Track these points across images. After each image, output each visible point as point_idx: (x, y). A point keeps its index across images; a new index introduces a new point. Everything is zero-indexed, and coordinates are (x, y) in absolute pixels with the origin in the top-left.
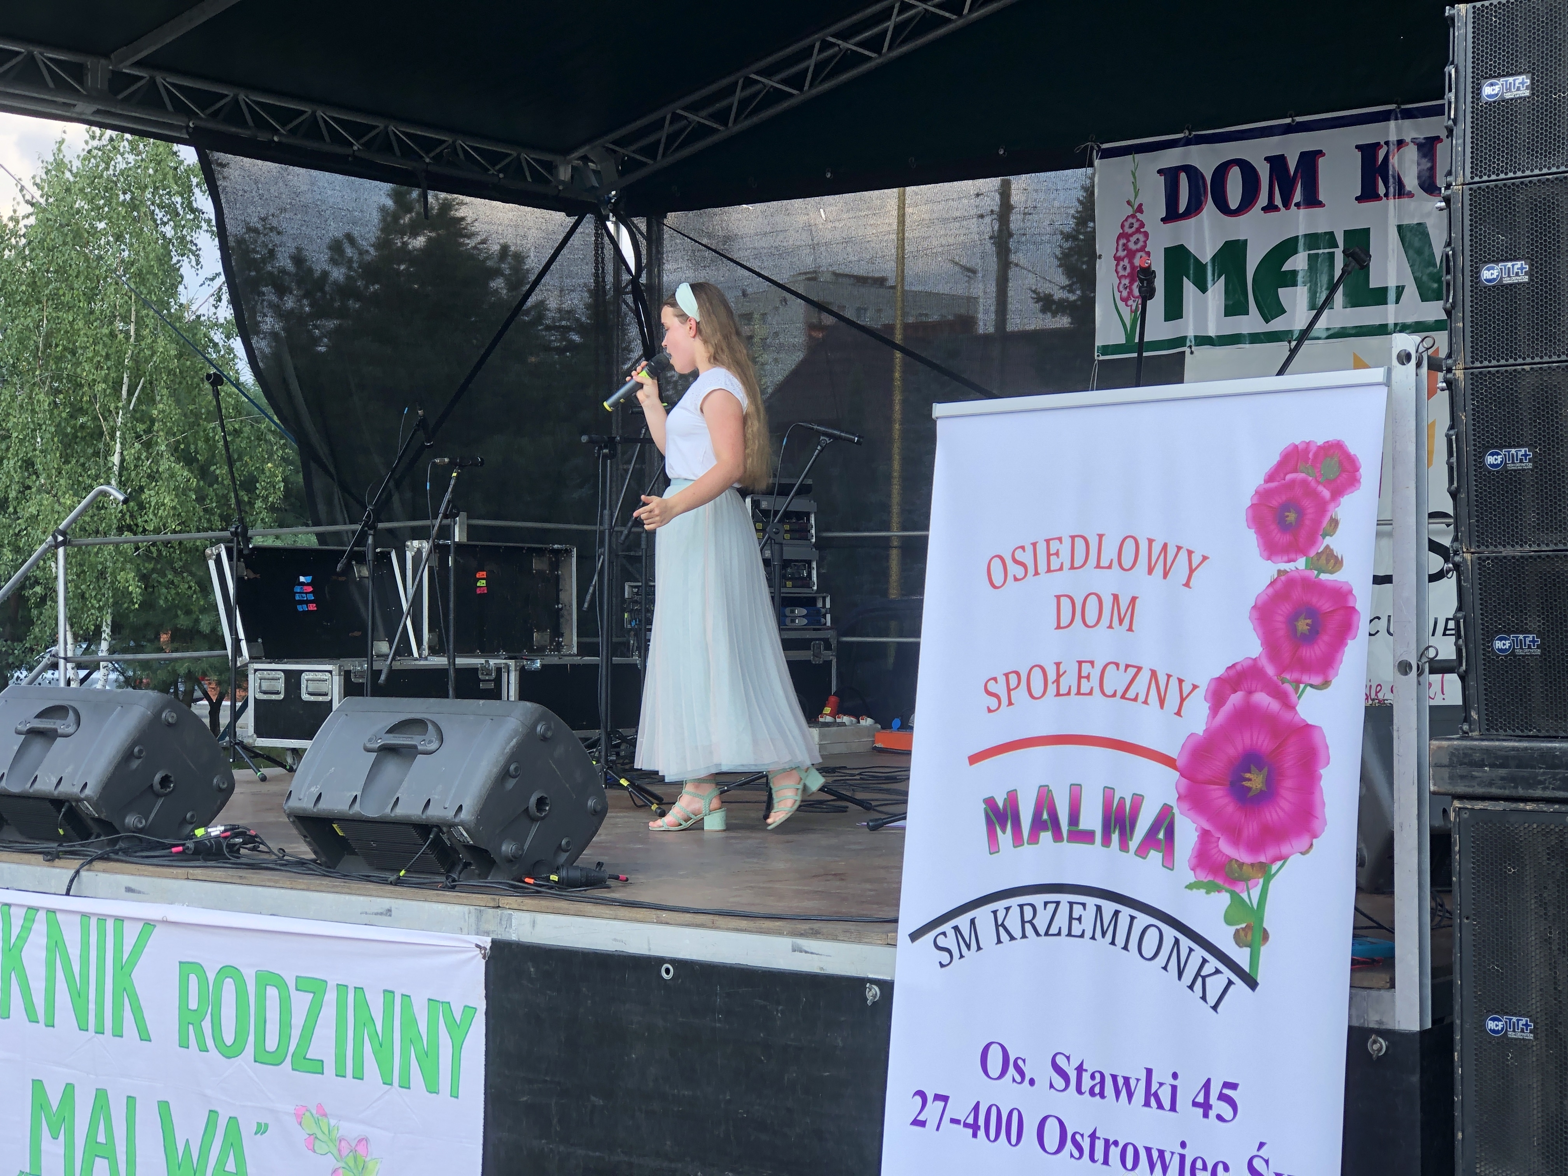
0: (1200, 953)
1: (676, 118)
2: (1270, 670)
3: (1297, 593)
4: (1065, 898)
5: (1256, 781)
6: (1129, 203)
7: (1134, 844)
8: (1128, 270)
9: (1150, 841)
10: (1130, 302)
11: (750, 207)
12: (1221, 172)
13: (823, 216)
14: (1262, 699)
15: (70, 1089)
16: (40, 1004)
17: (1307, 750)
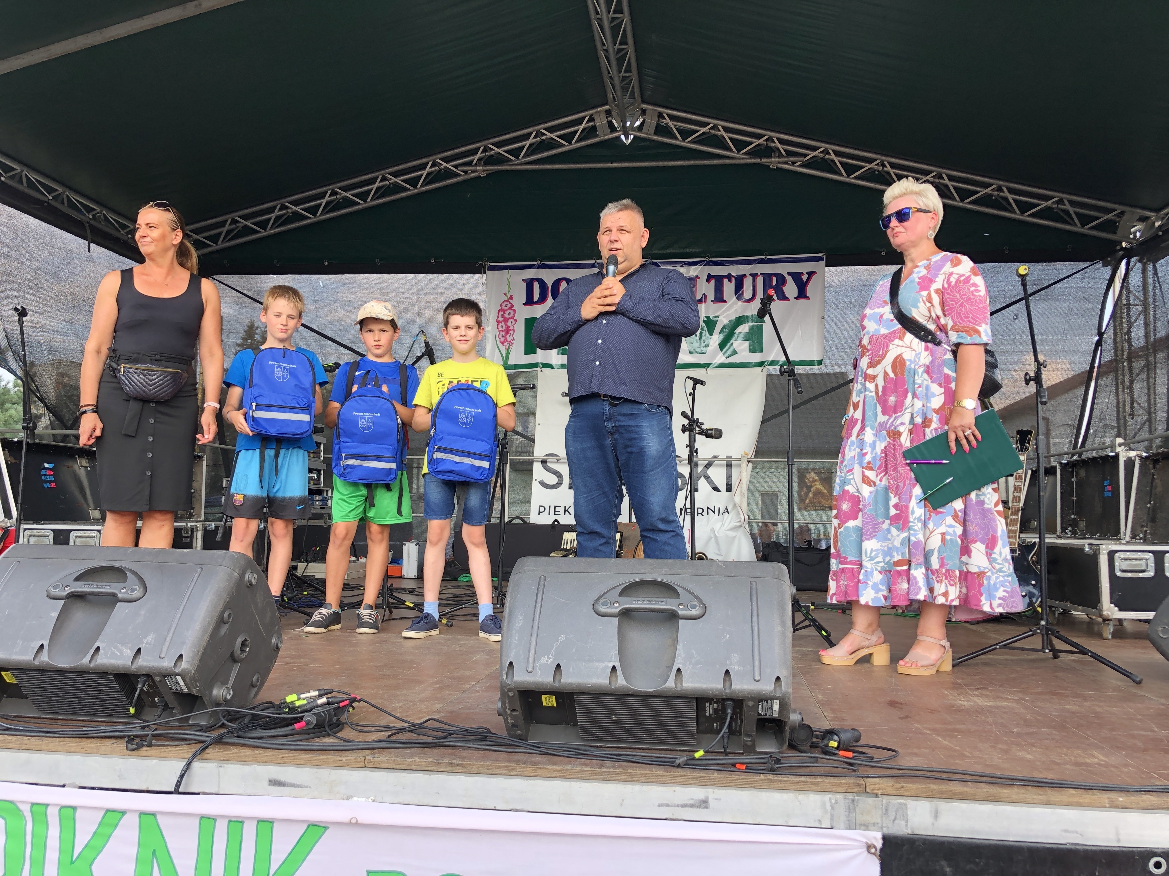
1: (234, 222)
6: (505, 294)
8: (504, 328)
10: (505, 344)
11: (275, 276)
12: (557, 283)
13: (322, 285)
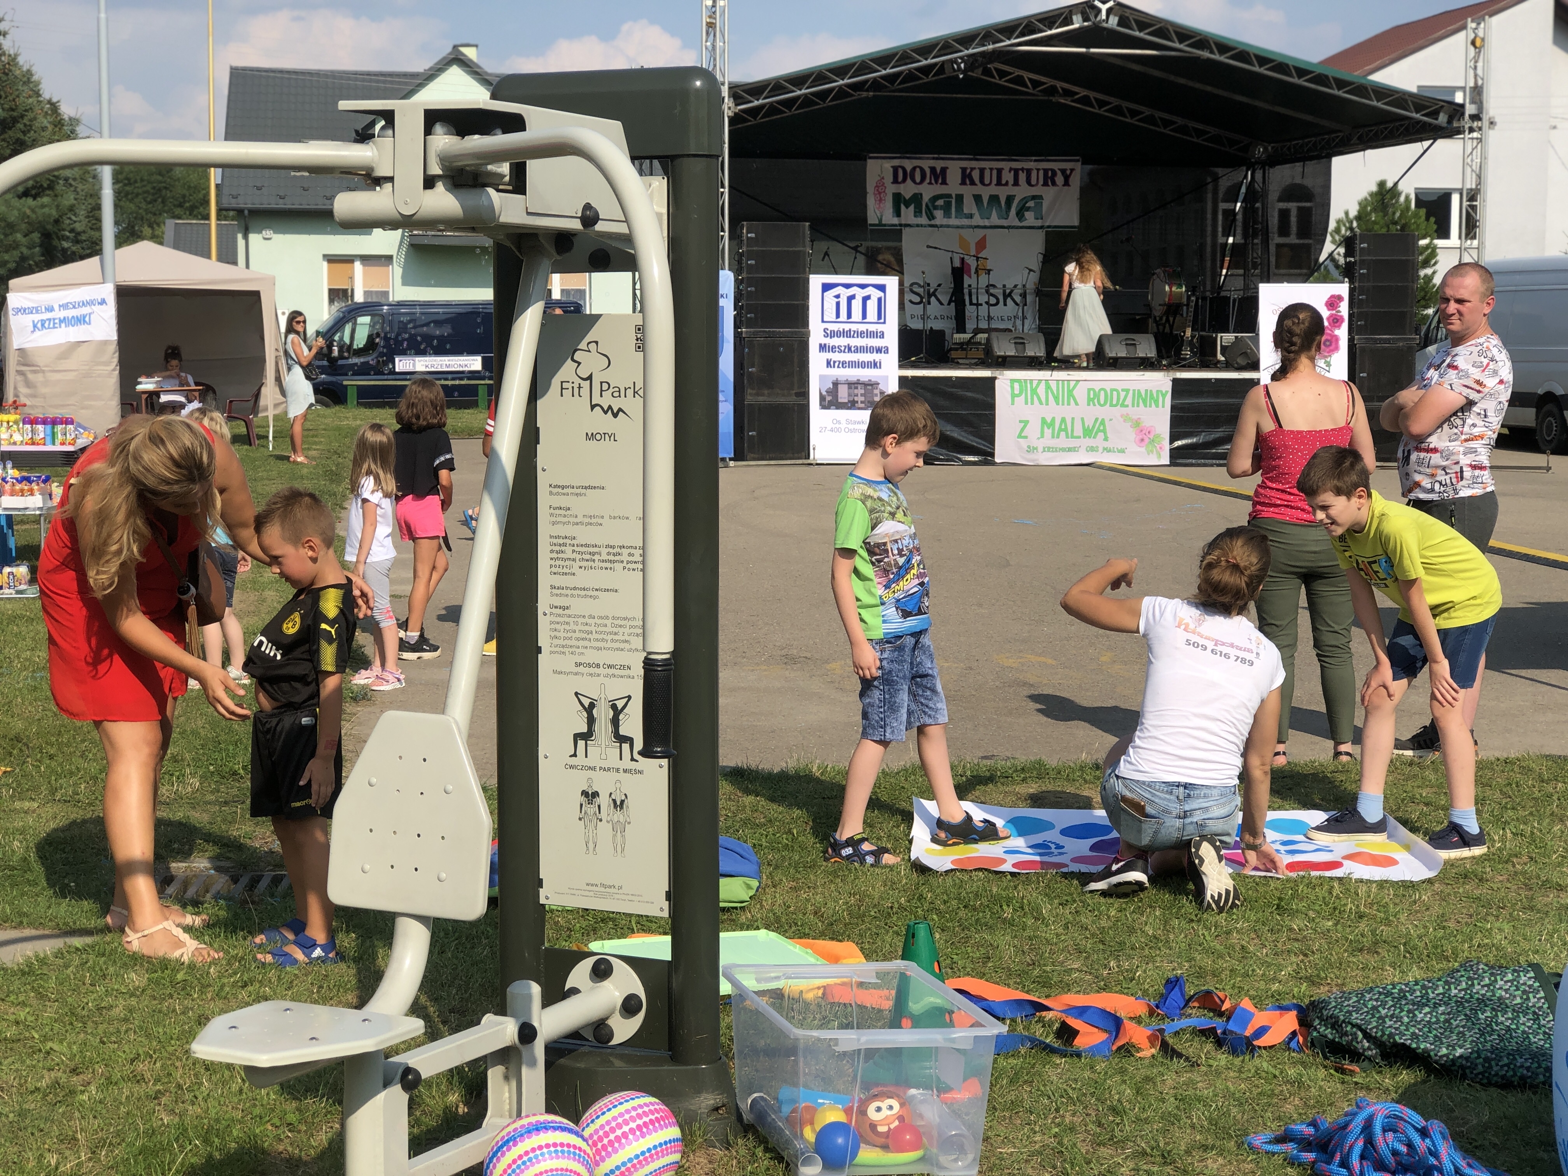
6: (879, 176)
15: (1054, 418)
16: (1044, 400)
17: (1337, 339)
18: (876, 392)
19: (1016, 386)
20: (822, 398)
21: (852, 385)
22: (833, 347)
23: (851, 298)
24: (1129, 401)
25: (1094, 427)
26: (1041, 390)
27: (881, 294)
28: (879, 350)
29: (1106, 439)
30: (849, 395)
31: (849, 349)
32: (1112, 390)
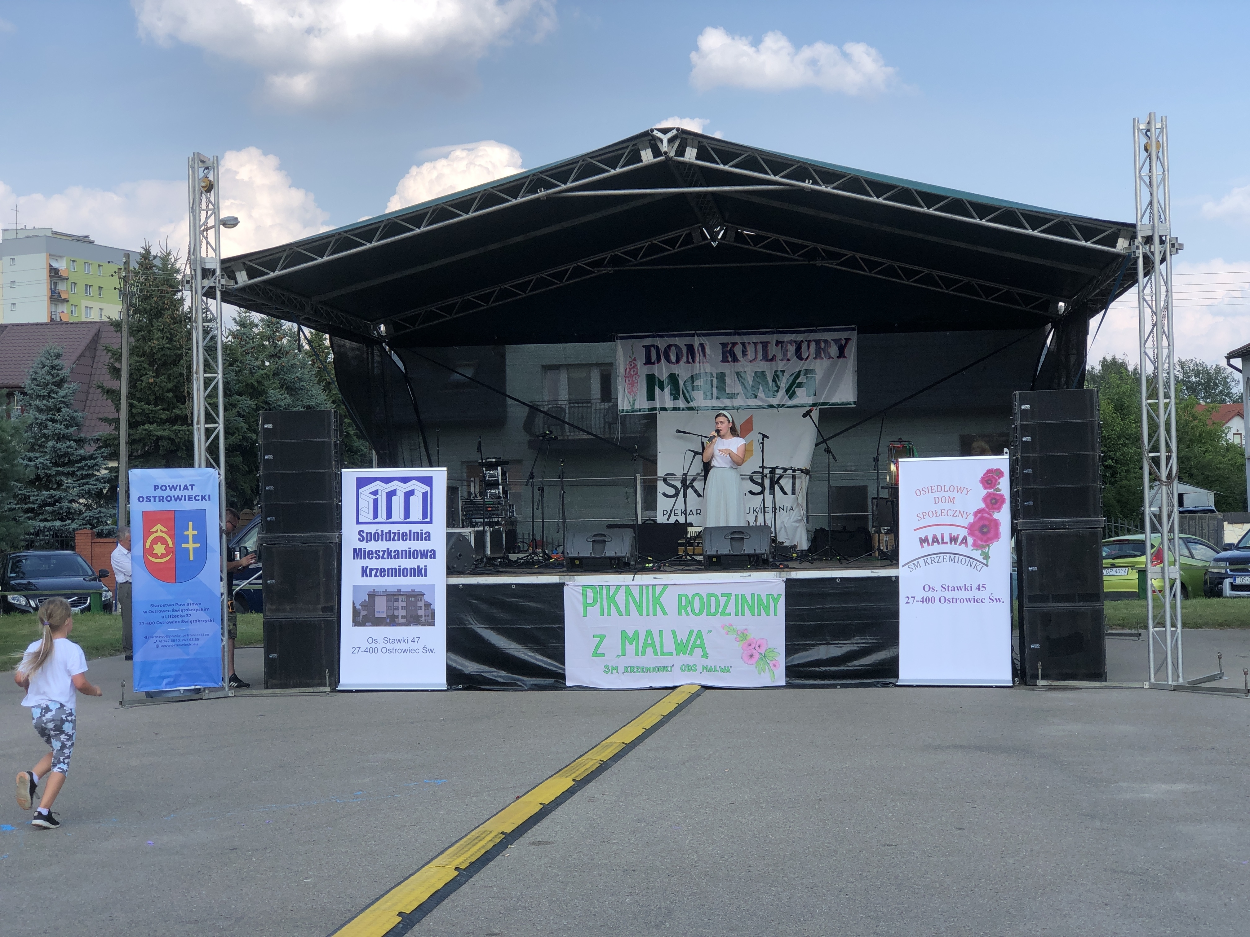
0: (975, 562)
2: (987, 510)
3: (992, 496)
4: (942, 555)
5: (985, 530)
7: (958, 544)
9: (962, 542)
12: (668, 348)
14: (986, 515)
15: (637, 631)
16: (623, 610)
17: (996, 524)
18: (421, 604)
19: (590, 593)
20: (356, 612)
21: (393, 596)
22: (370, 552)
23: (391, 494)
24: (731, 608)
25: (688, 640)
26: (621, 597)
27: (428, 489)
28: (424, 554)
29: (705, 655)
30: (388, 609)
31: (389, 554)
32: (709, 596)
